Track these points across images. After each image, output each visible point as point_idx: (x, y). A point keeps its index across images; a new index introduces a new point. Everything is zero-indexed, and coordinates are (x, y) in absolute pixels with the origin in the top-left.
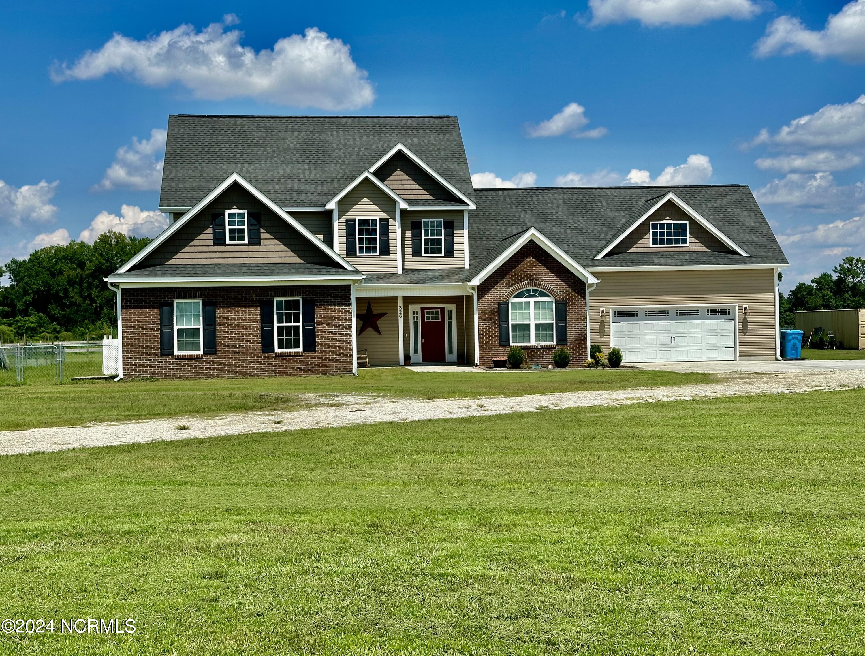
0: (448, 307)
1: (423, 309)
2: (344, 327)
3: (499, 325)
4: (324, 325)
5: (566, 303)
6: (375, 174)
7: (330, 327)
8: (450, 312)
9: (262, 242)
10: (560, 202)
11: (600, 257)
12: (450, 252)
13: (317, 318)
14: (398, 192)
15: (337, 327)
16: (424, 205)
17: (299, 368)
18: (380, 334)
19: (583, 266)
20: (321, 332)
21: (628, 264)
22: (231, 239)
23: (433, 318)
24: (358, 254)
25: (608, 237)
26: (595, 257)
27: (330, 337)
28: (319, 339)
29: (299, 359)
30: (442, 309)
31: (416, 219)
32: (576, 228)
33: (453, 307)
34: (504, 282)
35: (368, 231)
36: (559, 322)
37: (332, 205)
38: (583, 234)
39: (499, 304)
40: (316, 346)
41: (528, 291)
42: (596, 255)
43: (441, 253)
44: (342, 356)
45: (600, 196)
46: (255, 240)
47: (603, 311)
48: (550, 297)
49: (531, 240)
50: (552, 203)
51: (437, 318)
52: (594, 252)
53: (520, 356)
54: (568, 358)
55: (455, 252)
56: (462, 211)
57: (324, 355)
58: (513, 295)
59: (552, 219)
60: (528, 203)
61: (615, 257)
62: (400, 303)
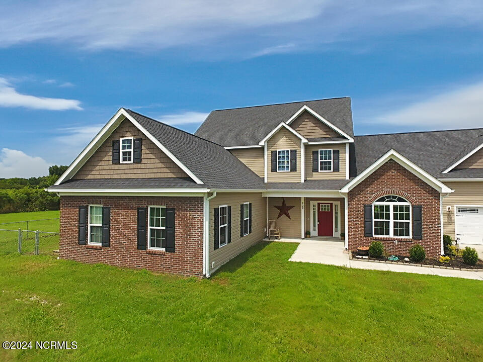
0: (334, 203)
1: (319, 204)
2: (197, 234)
3: (365, 221)
4: (181, 231)
5: (421, 207)
6: (290, 125)
7: (186, 233)
8: (336, 206)
9: (143, 161)
10: (416, 139)
11: (446, 171)
12: (337, 169)
13: (176, 225)
14: (303, 134)
15: (191, 233)
16: (319, 141)
17: (162, 265)
18: (290, 218)
19: (436, 178)
20: (179, 237)
21: (471, 176)
22: (124, 159)
23: (325, 209)
24: (278, 171)
25: (452, 159)
26: (442, 172)
27: (185, 241)
28: (178, 242)
29: (162, 257)
30: (331, 204)
31: (315, 150)
32: (427, 154)
33: (338, 203)
34: (369, 190)
35: (284, 157)
36: (415, 222)
37: (262, 143)
38: (432, 157)
39: (364, 206)
40: (175, 248)
41: (388, 197)
42: (443, 171)
43: (331, 170)
44: (194, 259)
45: (443, 135)
46: (138, 160)
47: (449, 209)
48: (406, 202)
49: (391, 159)
50: (410, 140)
51: (328, 209)
52: (442, 169)
53: (379, 250)
54: (424, 254)
55: (340, 169)
56: (345, 144)
57: (181, 257)
58: (377, 199)
59: (410, 150)
60: (394, 141)
61: (458, 172)
62: (303, 201)
